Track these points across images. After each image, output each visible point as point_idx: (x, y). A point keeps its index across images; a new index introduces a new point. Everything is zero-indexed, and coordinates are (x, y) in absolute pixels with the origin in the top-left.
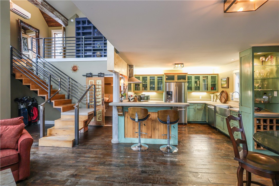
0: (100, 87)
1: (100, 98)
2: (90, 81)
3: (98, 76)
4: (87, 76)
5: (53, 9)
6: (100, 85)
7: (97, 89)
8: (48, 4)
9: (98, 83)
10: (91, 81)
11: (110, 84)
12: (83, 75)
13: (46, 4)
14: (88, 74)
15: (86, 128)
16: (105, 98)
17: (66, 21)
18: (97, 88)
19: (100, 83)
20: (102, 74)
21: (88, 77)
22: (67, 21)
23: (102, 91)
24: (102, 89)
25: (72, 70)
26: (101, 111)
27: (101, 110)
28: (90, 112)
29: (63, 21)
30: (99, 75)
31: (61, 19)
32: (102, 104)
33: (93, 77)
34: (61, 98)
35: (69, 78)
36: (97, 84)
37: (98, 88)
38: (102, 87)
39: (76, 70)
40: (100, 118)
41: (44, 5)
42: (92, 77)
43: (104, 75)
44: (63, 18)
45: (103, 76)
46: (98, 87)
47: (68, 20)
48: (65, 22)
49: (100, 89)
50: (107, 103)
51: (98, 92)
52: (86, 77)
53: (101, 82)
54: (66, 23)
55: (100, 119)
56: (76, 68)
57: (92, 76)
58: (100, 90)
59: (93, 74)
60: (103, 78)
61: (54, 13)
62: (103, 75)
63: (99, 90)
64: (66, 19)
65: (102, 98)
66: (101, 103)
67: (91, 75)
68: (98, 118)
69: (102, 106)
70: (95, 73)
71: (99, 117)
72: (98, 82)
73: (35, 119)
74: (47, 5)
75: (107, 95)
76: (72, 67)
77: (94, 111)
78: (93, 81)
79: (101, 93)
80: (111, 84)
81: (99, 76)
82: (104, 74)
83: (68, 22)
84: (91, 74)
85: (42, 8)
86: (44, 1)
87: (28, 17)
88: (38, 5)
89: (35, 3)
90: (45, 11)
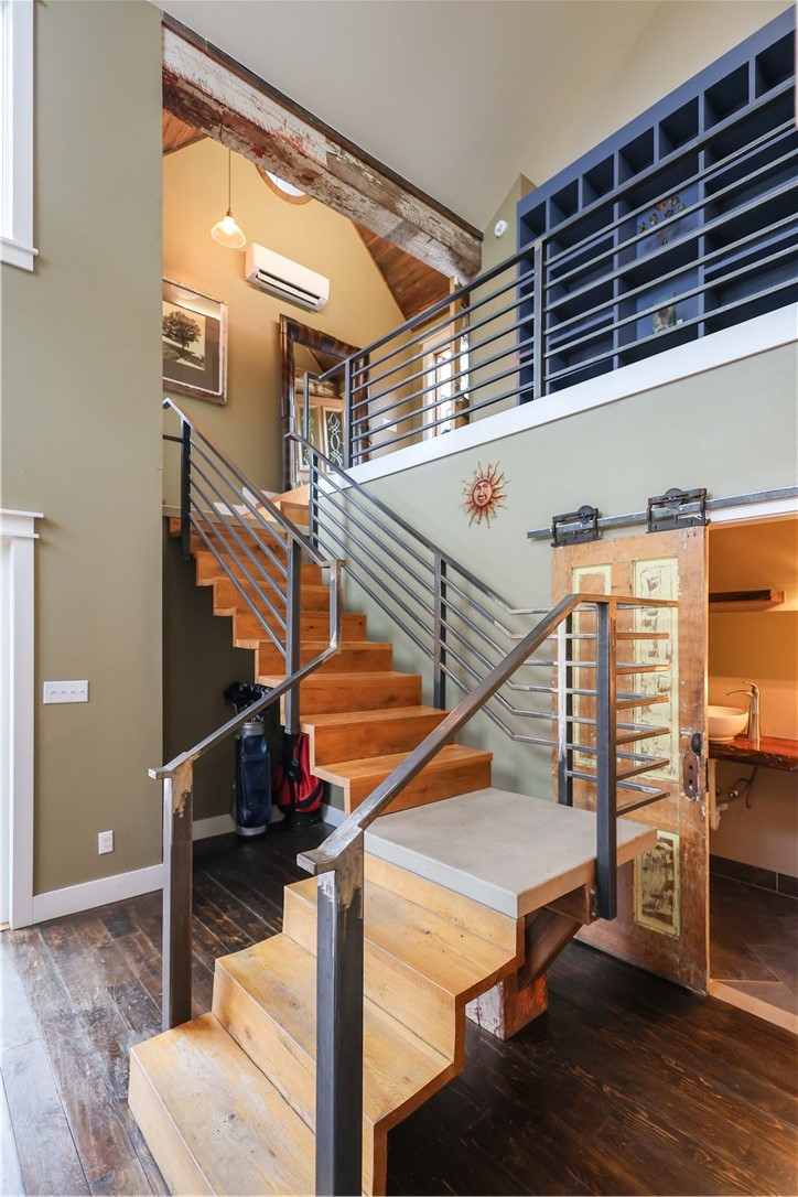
0: (668, 619)
1: (666, 731)
2: (578, 573)
3: (645, 528)
4: (559, 539)
5: (392, 185)
6: (664, 603)
7: (638, 643)
8: (364, 161)
9: (652, 586)
10: (594, 570)
11: (765, 595)
12: (530, 535)
13: (353, 160)
14: (564, 519)
15: (524, 994)
16: (711, 712)
17: (469, 246)
18: (640, 629)
19: (669, 589)
20: (684, 498)
21: (565, 543)
22: (477, 243)
23: (688, 661)
24: (682, 639)
25: (467, 507)
26: (670, 843)
27: (676, 839)
28: (551, 883)
29: (450, 248)
30: (658, 512)
31: (438, 234)
32: (689, 780)
33: (609, 536)
34: (390, 702)
35: (443, 564)
36: (641, 592)
37: (649, 630)
38: (682, 622)
39: (490, 503)
40: (665, 910)
41: (344, 170)
42: (596, 538)
43: (704, 509)
44: (451, 229)
45: (691, 523)
46: (647, 623)
47: (478, 236)
48: (465, 251)
49: (662, 643)
50: (730, 758)
51: (643, 669)
52: (555, 545)
53: (676, 580)
54: (469, 254)
55: (666, 919)
56: (489, 492)
57: (596, 533)
58: (671, 645)
59: (609, 513)
60: (693, 542)
61: (401, 207)
62: (696, 504)
63: (653, 654)
64: (468, 236)
65: (682, 722)
66: (673, 775)
67: (591, 524)
68: (649, 899)
69: (680, 798)
70: (623, 498)
71: (659, 897)
72: (649, 575)
73: (306, 797)
74: (361, 165)
75: (729, 686)
76: (469, 488)
77: (596, 862)
78: (606, 571)
79: (671, 675)
80: (774, 598)
81: (652, 523)
82: (701, 495)
83: (479, 250)
84: (590, 514)
85: (338, 198)
86: (342, 147)
87: (318, 298)
88: (316, 181)
89: (301, 174)
90: (354, 212)
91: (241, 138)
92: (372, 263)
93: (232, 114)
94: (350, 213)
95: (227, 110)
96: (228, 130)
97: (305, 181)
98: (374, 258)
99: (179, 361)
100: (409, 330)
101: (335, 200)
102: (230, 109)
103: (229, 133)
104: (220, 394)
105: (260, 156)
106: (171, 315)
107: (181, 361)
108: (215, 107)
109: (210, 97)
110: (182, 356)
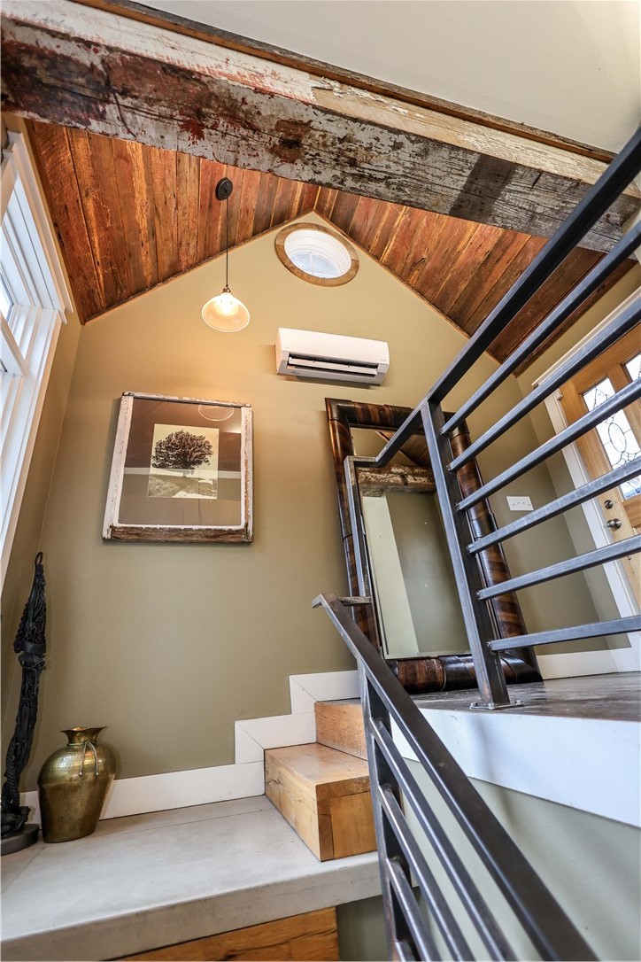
5: (446, 118)
8: (387, 96)
13: (364, 94)
41: (350, 105)
61: (470, 140)
74: (380, 99)
85: (353, 163)
86: (341, 82)
87: (375, 366)
88: (306, 141)
89: (276, 140)
90: (387, 180)
91: (156, 109)
92: (441, 318)
93: (117, 56)
94: (382, 187)
95: (103, 52)
96: (128, 102)
97: (286, 152)
98: (442, 312)
99: (177, 496)
100: (511, 375)
101: (348, 170)
102: (109, 48)
103: (135, 109)
104: (242, 526)
105: (201, 136)
106: (169, 439)
107: (182, 494)
108: (86, 58)
109: (65, 37)
110: (182, 487)
